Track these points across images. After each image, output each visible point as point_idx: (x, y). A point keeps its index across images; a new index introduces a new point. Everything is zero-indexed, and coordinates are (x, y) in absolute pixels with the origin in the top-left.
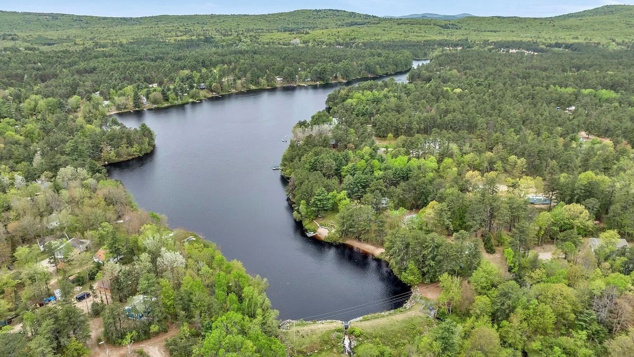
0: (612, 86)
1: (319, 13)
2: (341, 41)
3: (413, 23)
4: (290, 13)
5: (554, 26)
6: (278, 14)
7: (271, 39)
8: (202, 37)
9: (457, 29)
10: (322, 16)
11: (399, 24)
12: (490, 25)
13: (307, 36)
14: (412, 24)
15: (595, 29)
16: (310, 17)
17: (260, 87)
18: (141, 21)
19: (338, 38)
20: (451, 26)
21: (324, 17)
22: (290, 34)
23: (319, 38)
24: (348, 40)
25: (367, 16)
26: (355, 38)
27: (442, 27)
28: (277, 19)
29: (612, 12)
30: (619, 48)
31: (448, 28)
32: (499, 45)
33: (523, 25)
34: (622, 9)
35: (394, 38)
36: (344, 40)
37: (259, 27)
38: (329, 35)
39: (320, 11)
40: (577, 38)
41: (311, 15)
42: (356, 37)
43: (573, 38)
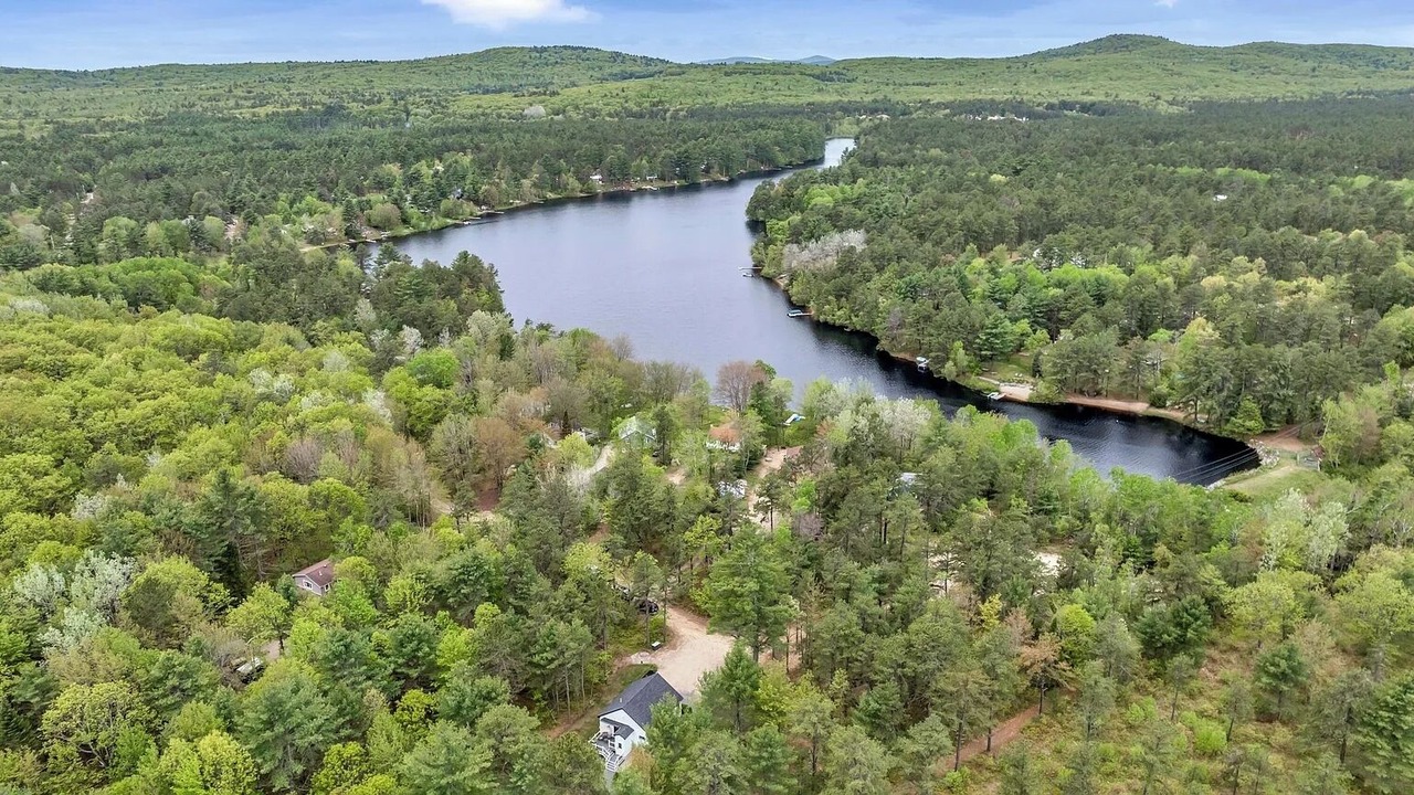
0: (1250, 162)
1: (544, 55)
2: (635, 109)
3: (758, 71)
4: (477, 55)
5: (1035, 72)
6: (450, 58)
7: (478, 107)
8: (319, 107)
9: (849, 81)
10: (552, 60)
11: (727, 74)
12: (909, 73)
13: (556, 99)
14: (755, 74)
15: (1114, 77)
16: (525, 63)
17: (564, 194)
18: (115, 77)
19: (626, 102)
20: (835, 77)
21: (557, 62)
22: (516, 96)
23: (586, 104)
24: (647, 105)
25: (648, 61)
26: (660, 102)
27: (818, 77)
28: (452, 68)
29: (1127, 47)
30: (1175, 110)
31: (832, 80)
32: (957, 108)
33: (973, 71)
34: (1142, 42)
35: (741, 99)
36: (639, 105)
37: (419, 86)
38: (606, 95)
39: (544, 49)
40: (1088, 93)
41: (527, 59)
42: (663, 99)
43: (1083, 94)
